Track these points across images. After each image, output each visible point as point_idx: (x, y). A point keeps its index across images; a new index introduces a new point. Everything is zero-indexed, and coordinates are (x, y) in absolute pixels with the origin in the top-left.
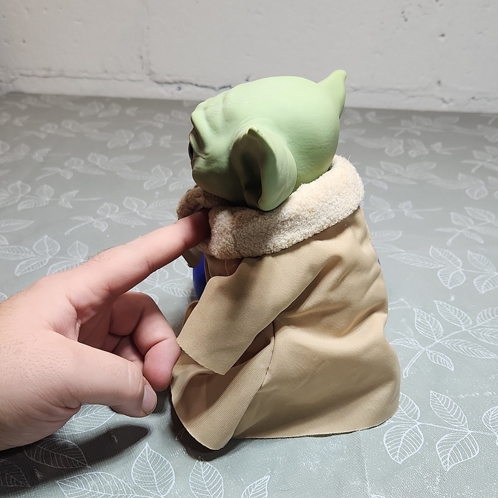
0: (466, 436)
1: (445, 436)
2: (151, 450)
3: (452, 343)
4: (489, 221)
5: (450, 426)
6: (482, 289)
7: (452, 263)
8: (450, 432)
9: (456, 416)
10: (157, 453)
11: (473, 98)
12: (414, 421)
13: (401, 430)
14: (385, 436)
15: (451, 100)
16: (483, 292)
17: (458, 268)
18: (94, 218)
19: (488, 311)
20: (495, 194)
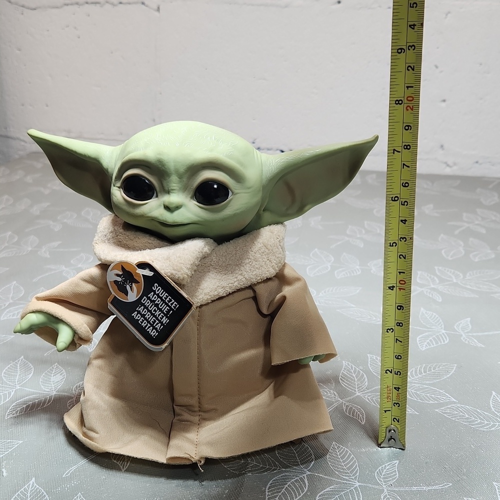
0: (352, 488)
1: (331, 487)
2: (35, 485)
3: (373, 397)
4: (455, 281)
5: (339, 478)
6: (424, 345)
8: (337, 483)
9: (349, 468)
10: (40, 488)
11: (477, 162)
12: (305, 470)
13: (288, 478)
14: (271, 482)
15: (455, 164)
16: (424, 349)
18: (66, 267)
19: (421, 368)
20: (471, 256)
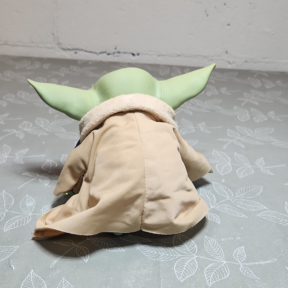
0: (223, 265)
1: (210, 265)
2: (34, 274)
3: (221, 207)
4: (249, 135)
5: (214, 259)
6: (241, 175)
7: (225, 160)
8: (214, 262)
9: (218, 252)
10: (38, 276)
11: (246, 62)
12: (194, 255)
13: (185, 261)
14: (176, 264)
15: (234, 62)
16: (242, 177)
17: (228, 163)
18: (17, 131)
19: (243, 189)
20: (254, 119)
